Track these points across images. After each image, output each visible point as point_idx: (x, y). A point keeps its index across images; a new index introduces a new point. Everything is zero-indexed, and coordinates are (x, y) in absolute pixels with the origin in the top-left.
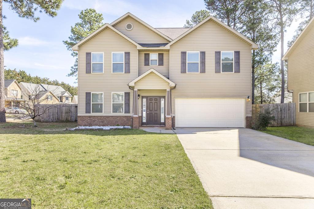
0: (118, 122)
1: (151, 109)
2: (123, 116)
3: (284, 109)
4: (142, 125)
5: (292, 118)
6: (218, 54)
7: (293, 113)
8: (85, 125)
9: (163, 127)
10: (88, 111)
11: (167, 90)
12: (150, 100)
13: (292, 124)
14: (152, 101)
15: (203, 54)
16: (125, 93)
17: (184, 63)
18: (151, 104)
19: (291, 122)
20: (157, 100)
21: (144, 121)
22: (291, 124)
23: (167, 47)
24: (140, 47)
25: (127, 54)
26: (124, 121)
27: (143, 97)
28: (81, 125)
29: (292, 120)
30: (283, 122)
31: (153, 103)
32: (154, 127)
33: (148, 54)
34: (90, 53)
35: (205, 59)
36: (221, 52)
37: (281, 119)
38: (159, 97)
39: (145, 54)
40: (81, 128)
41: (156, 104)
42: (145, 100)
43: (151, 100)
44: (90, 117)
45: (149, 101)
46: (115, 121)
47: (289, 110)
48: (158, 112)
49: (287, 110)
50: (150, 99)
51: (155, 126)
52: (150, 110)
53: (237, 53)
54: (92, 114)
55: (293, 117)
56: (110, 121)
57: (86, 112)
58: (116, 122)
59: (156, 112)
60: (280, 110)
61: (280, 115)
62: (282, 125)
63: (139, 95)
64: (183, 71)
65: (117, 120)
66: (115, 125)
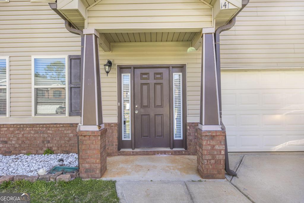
0: (49, 142)
1: (145, 103)
2: (65, 125)
4: (119, 149)
9: (180, 153)
11: (204, 31)
12: (142, 78)
14: (148, 79)
16: (70, 56)
18: (145, 88)
20: (161, 78)
21: (127, 136)
26: (67, 139)
27: (122, 69)
31: (152, 87)
32: (154, 153)
38: (167, 67)
41: (158, 87)
43: (144, 76)
45: (139, 81)
46: (42, 139)
48: (165, 111)
50: (142, 74)
51: (158, 152)
52: (142, 106)
56: (27, 138)
58: (43, 142)
59: (159, 111)
63: (110, 64)
65: (46, 135)
66: (41, 152)
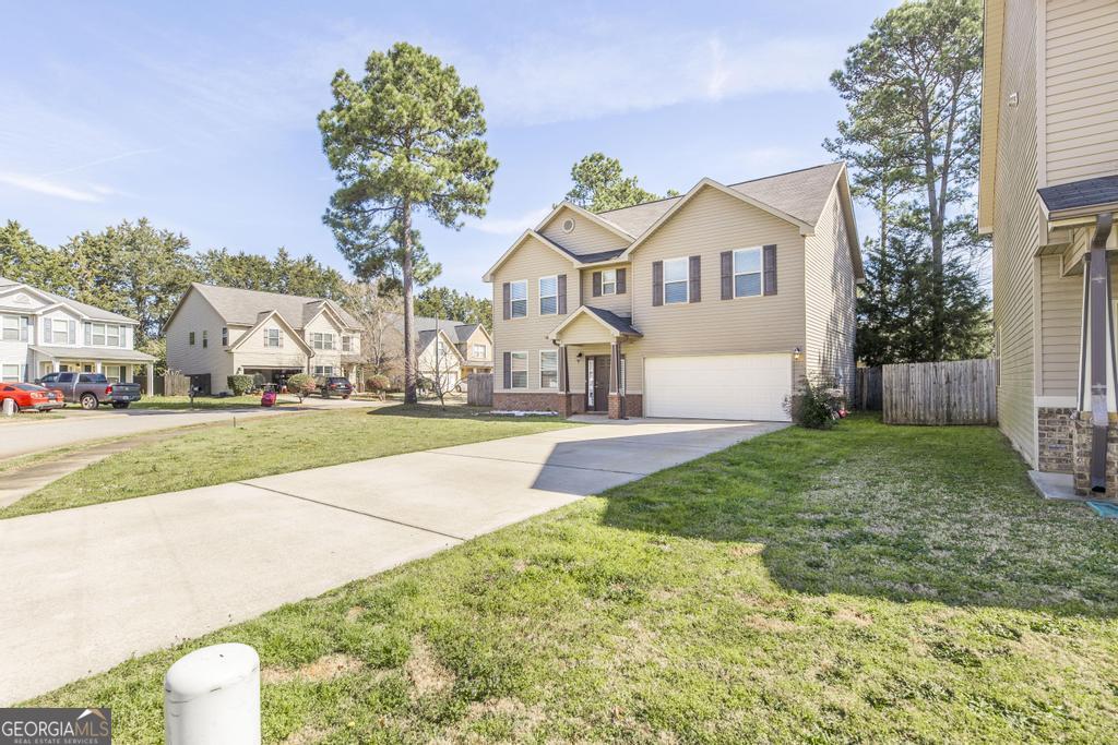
1: (603, 380)
3: (957, 376)
4: (586, 411)
5: (986, 403)
6: (727, 257)
7: (987, 388)
8: (503, 410)
10: (507, 385)
11: (612, 344)
13: (986, 421)
14: (604, 363)
15: (695, 262)
17: (658, 284)
18: (602, 370)
19: (982, 414)
21: (591, 403)
22: (982, 420)
23: (624, 257)
24: (578, 264)
25: (563, 278)
27: (587, 358)
28: (496, 409)
29: (986, 407)
30: (955, 412)
31: (606, 369)
32: (605, 414)
33: (600, 273)
34: (508, 284)
35: (699, 271)
36: (734, 252)
37: (949, 405)
39: (595, 274)
40: (495, 412)
42: (591, 363)
43: (602, 362)
44: (509, 395)
45: (598, 366)
46: (544, 403)
47: (974, 379)
49: (970, 380)
50: (598, 361)
52: (601, 383)
53: (770, 251)
54: (513, 390)
55: (988, 400)
56: (537, 402)
57: (505, 387)
60: (944, 381)
61: (945, 395)
62: (950, 422)
63: (581, 355)
64: (657, 302)
66: (544, 410)
